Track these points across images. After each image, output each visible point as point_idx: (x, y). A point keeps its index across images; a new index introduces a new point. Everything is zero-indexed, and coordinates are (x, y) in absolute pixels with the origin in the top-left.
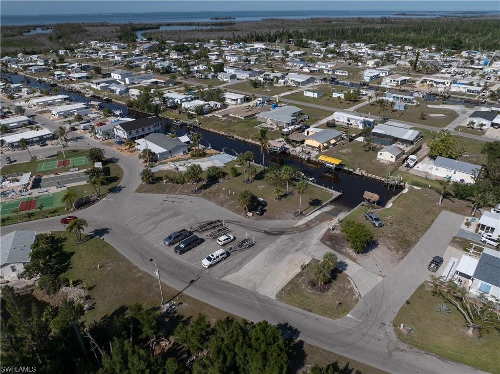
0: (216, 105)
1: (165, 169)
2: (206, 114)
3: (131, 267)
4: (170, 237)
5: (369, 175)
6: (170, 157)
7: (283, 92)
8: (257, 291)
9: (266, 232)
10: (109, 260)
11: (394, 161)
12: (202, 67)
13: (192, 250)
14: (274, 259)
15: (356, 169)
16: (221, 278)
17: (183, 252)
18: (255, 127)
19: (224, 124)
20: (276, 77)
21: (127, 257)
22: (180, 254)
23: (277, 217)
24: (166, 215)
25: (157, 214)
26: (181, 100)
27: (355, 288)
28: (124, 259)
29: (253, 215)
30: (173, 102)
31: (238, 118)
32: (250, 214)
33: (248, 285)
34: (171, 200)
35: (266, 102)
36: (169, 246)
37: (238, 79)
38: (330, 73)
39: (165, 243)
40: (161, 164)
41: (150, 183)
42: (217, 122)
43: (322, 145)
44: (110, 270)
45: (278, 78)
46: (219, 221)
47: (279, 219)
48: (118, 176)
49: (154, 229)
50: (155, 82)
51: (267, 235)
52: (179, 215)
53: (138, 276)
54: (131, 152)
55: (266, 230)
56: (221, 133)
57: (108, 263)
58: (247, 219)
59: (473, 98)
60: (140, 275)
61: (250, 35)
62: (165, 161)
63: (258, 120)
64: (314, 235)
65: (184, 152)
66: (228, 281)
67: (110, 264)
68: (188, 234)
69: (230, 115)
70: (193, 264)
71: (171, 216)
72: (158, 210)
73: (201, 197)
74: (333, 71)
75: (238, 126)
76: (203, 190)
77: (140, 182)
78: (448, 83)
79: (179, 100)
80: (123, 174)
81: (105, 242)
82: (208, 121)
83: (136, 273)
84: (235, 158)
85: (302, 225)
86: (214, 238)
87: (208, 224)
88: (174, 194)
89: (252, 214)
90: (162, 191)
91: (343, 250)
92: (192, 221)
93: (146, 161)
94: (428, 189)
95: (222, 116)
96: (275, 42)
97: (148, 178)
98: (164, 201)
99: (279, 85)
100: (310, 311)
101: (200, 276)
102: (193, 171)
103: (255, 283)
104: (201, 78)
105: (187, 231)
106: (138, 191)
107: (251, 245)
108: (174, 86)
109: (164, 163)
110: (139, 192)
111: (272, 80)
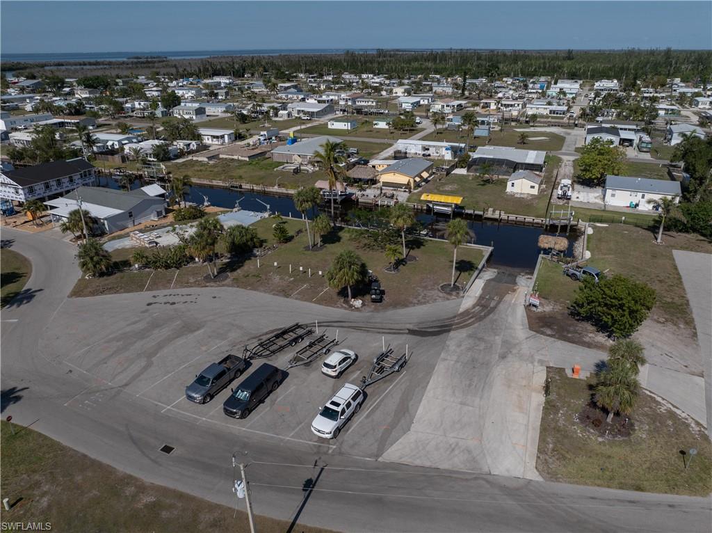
0: (189, 145)
1: (128, 247)
2: (174, 159)
3: (115, 484)
4: (201, 380)
5: (512, 217)
6: (130, 225)
7: (294, 126)
8: (486, 469)
9: (412, 332)
10: (37, 477)
11: (536, 193)
12: (140, 104)
13: (268, 400)
14: (470, 385)
15: (487, 210)
16: (378, 456)
17: (246, 410)
18: (275, 169)
19: (216, 170)
20: (273, 108)
21: (93, 455)
22: (243, 416)
23: (415, 301)
24: (165, 332)
25: (142, 335)
26: (119, 141)
27: (678, 412)
28: (85, 463)
29: (363, 304)
30: (103, 146)
31: (238, 160)
32: (358, 303)
33: (456, 459)
34: (165, 300)
35: (274, 138)
36: (204, 403)
37: (208, 116)
38: (350, 103)
39: (190, 397)
40: (114, 238)
41: (102, 274)
42: (202, 168)
43: (412, 181)
44: (49, 507)
45: (276, 110)
46: (298, 326)
47: (420, 303)
48: (17, 271)
49: (145, 368)
50: (59, 123)
51: (418, 338)
52: (198, 329)
53: (146, 506)
54: (38, 225)
55: (411, 327)
56: (215, 183)
57: (37, 484)
58: (357, 314)
59: (561, 121)
60: (148, 499)
61: (201, 68)
62: (122, 232)
63: (276, 159)
64: (510, 319)
65: (159, 214)
66: (399, 461)
67: (46, 488)
68: (242, 366)
69: (221, 156)
70: (289, 437)
71: (179, 334)
72: (140, 326)
73: (232, 286)
74: (354, 101)
75: (244, 170)
76: (229, 274)
77: (78, 273)
78: (518, 105)
79: (116, 143)
80: (31, 265)
81: (15, 426)
82: (184, 167)
83: (134, 496)
84: (266, 215)
85: (474, 307)
86: (308, 364)
87: (277, 336)
88: (165, 287)
89: (361, 301)
90: (137, 285)
91: (587, 339)
92: (234, 335)
93: (79, 238)
94: (622, 225)
95: (208, 158)
96: (243, 76)
97: (98, 263)
98: (149, 304)
99: (281, 119)
100: (639, 489)
101: (321, 464)
102: (206, 232)
103: (469, 452)
104: (144, 117)
105: (237, 358)
106: (78, 292)
107: (403, 364)
108: (96, 128)
109: (120, 237)
110: (80, 296)
111: (267, 112)
